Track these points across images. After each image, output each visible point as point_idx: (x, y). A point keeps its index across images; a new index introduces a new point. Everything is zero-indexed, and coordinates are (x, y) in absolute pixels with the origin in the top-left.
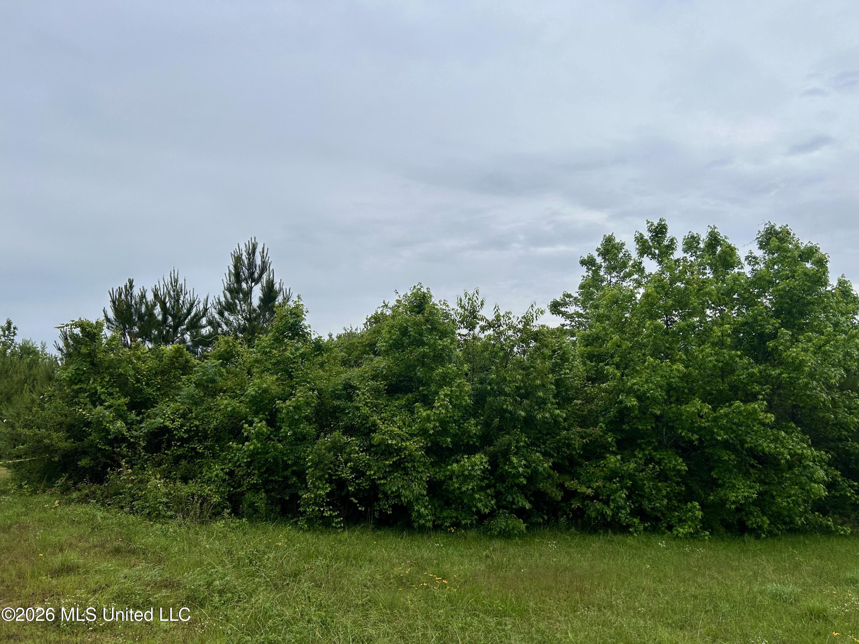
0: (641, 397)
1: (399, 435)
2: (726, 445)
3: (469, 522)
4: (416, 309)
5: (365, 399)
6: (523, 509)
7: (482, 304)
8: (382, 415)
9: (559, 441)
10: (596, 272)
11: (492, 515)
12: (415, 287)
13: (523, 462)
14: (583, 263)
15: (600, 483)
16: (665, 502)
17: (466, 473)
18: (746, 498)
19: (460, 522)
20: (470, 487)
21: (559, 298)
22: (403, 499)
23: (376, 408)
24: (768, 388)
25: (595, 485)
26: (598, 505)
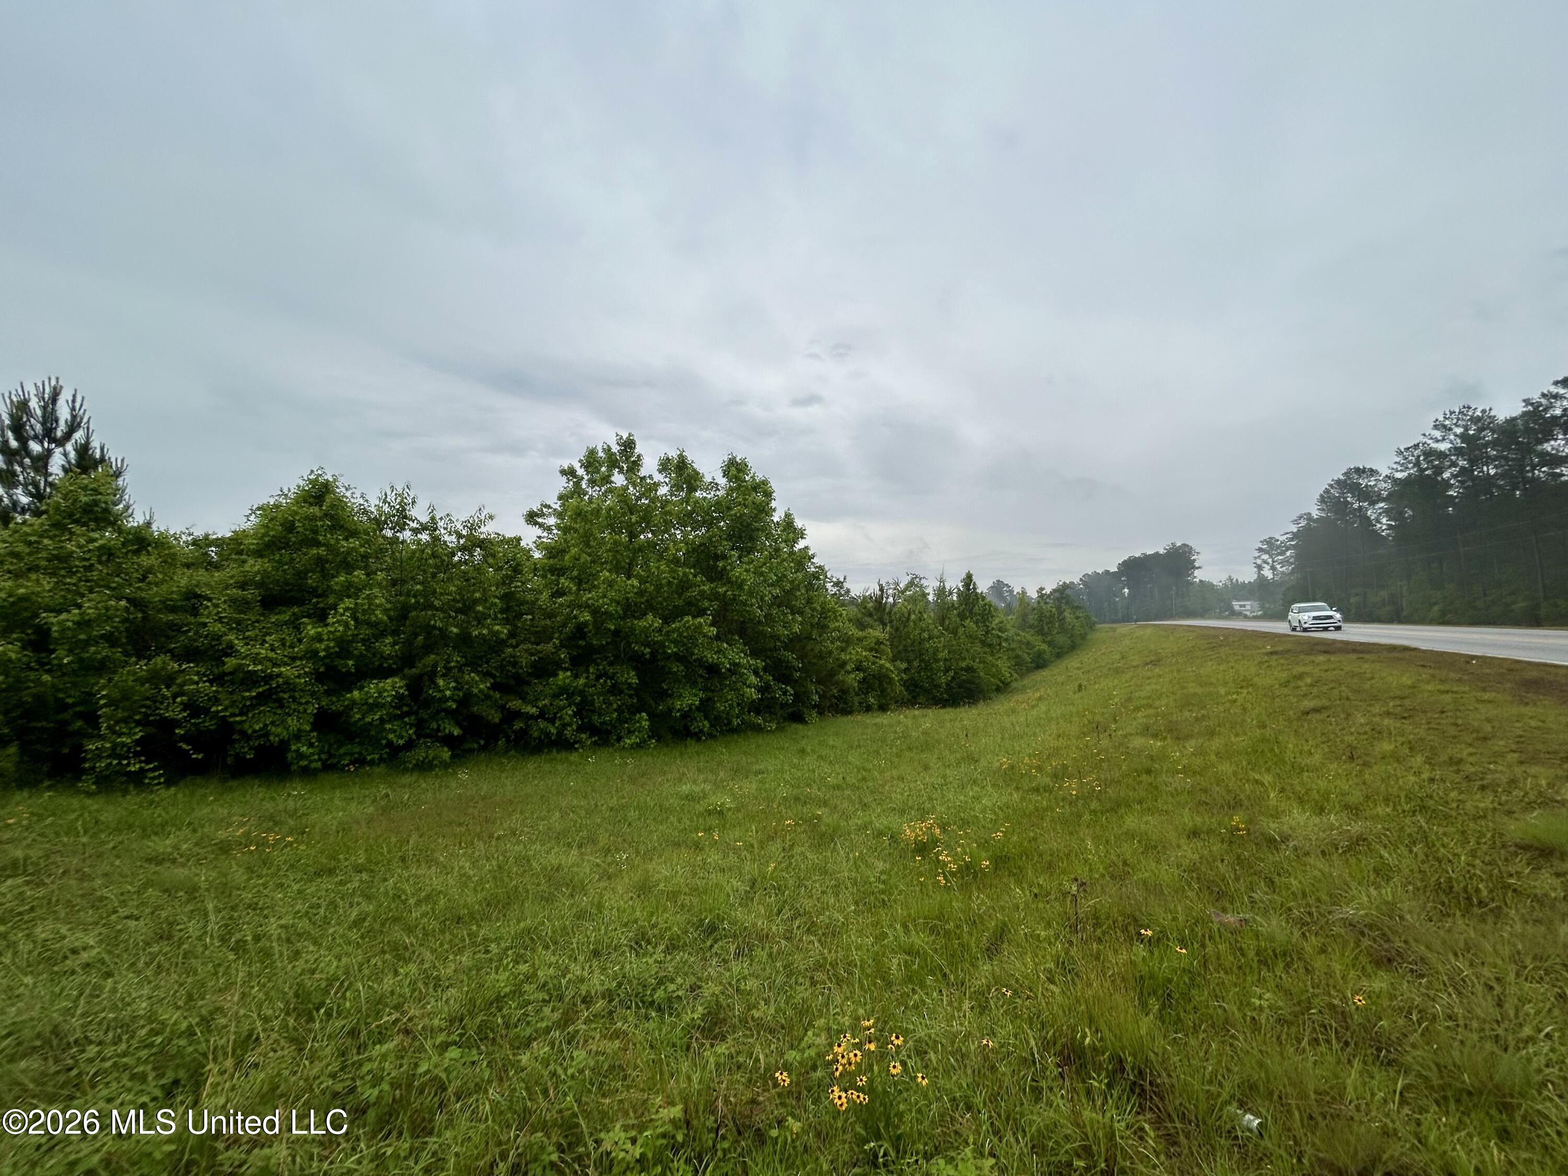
0: (595, 612)
1: (270, 660)
2: (677, 657)
3: (377, 756)
4: (312, 500)
5: (219, 613)
6: (451, 735)
7: (414, 502)
8: (247, 634)
9: (504, 660)
10: (577, 484)
11: (410, 745)
12: (312, 471)
13: (453, 684)
14: (563, 472)
15: (546, 702)
16: (615, 715)
17: (371, 701)
18: (690, 706)
19: (365, 758)
20: (377, 717)
21: (535, 507)
22: (272, 738)
23: (239, 626)
24: (716, 604)
25: (540, 704)
26: (542, 724)
